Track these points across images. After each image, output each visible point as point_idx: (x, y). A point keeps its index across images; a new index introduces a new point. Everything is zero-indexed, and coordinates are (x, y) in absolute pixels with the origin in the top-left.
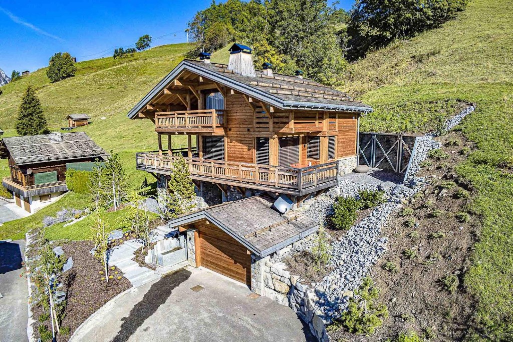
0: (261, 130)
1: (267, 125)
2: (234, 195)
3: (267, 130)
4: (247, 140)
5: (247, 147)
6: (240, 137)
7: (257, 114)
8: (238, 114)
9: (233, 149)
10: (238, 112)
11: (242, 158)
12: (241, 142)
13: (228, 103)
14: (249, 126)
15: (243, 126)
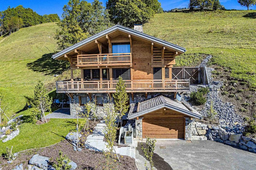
0: (157, 63)
1: (160, 61)
2: (139, 98)
3: (160, 63)
4: (147, 69)
5: (147, 73)
6: (142, 68)
7: (154, 56)
8: (141, 56)
9: (138, 74)
10: (141, 55)
11: (144, 78)
12: (143, 70)
13: (133, 50)
14: (148, 62)
15: (144, 62)
